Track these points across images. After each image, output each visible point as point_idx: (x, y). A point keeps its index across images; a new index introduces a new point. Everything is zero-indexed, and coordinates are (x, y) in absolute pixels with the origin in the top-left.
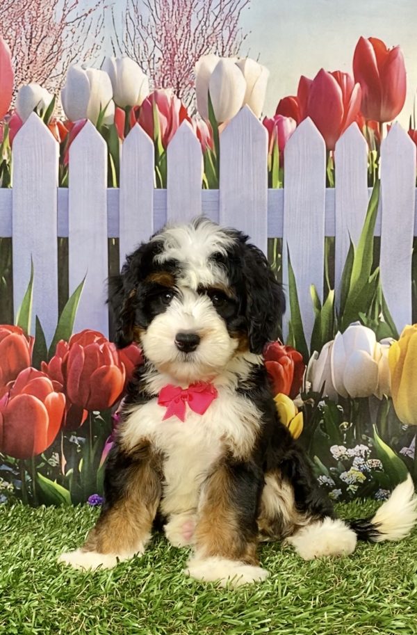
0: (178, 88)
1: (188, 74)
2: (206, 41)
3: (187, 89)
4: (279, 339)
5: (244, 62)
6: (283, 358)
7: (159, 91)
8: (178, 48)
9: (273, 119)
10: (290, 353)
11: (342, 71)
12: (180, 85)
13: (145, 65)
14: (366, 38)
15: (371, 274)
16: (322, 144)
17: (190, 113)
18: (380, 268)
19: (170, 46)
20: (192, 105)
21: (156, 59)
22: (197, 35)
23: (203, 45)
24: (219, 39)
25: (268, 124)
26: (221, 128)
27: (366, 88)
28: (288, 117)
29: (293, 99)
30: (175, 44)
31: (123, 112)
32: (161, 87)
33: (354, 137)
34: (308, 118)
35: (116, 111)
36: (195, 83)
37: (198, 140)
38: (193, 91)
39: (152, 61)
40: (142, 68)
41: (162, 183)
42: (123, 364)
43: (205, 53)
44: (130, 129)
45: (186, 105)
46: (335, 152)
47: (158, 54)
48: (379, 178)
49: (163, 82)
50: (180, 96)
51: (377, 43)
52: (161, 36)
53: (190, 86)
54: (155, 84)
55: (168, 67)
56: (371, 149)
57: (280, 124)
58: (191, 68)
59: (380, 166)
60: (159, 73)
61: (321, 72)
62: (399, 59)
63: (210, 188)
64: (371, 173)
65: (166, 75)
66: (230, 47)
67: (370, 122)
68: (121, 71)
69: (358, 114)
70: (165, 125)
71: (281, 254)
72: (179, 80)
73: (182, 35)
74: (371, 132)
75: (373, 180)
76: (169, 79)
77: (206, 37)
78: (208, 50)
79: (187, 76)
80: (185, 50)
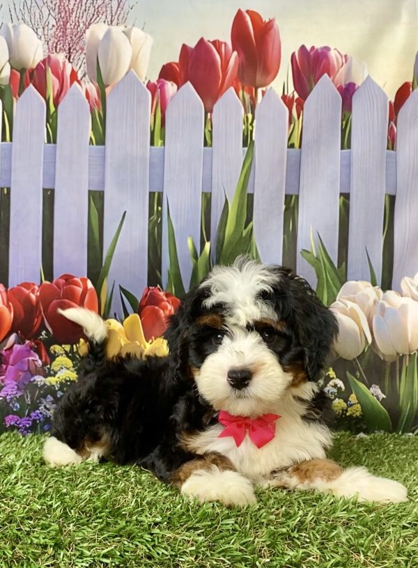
0: (70, 53)
1: (79, 41)
2: (96, 10)
3: (78, 54)
4: (159, 286)
5: (131, 29)
6: (164, 303)
7: (52, 56)
8: (70, 17)
9: (156, 83)
10: (170, 299)
11: (220, 40)
12: (72, 51)
13: (40, 31)
14: (244, 10)
15: (245, 228)
16: (201, 106)
17: (80, 76)
18: (254, 223)
19: (63, 14)
20: (82, 68)
21: (50, 26)
22: (88, 5)
23: (94, 15)
24: (109, 9)
25: (152, 88)
26: (108, 90)
27: (242, 55)
28: (170, 81)
29: (175, 65)
30: (68, 13)
31: (18, 74)
32: (54, 51)
33: (230, 101)
34: (189, 83)
35: (12, 73)
36: (85, 48)
37: (87, 100)
38: (83, 56)
39: (46, 28)
40: (37, 33)
41: (52, 139)
42: (11, 304)
43: (96, 21)
44: (24, 90)
45: (76, 69)
46: (213, 114)
47: (53, 22)
48: (254, 139)
49: (56, 47)
50: (71, 61)
51: (253, 15)
52: (55, 5)
53: (80, 51)
54: (49, 49)
55: (61, 34)
56: (246, 112)
57: (162, 87)
58: (82, 35)
59: (254, 128)
60: (53, 39)
61: (202, 41)
62: (275, 31)
63: (97, 144)
64: (246, 134)
65: (59, 41)
66: (119, 16)
67: (246, 88)
68: (17, 36)
69: (235, 80)
70: (57, 86)
71: (161, 207)
72: (71, 46)
73: (75, 4)
74: (247, 97)
75: (247, 141)
76: (62, 45)
77: (96, 7)
78: (98, 19)
79: (78, 43)
80: (77, 19)
